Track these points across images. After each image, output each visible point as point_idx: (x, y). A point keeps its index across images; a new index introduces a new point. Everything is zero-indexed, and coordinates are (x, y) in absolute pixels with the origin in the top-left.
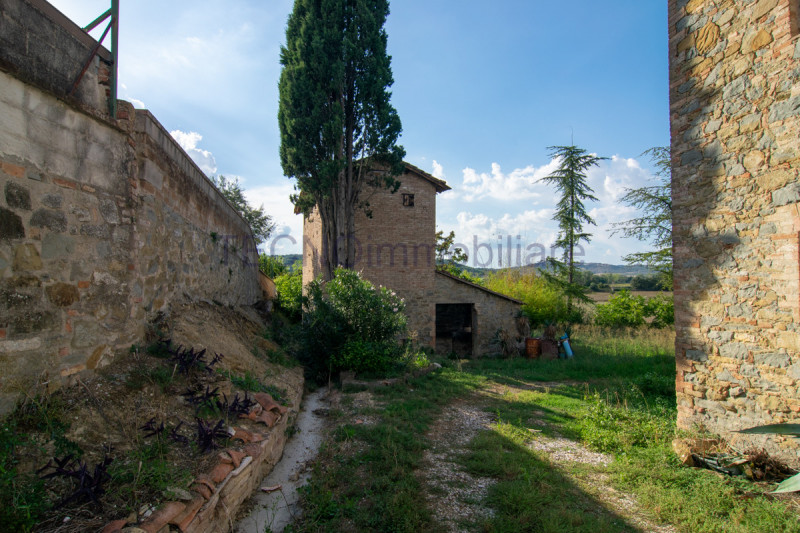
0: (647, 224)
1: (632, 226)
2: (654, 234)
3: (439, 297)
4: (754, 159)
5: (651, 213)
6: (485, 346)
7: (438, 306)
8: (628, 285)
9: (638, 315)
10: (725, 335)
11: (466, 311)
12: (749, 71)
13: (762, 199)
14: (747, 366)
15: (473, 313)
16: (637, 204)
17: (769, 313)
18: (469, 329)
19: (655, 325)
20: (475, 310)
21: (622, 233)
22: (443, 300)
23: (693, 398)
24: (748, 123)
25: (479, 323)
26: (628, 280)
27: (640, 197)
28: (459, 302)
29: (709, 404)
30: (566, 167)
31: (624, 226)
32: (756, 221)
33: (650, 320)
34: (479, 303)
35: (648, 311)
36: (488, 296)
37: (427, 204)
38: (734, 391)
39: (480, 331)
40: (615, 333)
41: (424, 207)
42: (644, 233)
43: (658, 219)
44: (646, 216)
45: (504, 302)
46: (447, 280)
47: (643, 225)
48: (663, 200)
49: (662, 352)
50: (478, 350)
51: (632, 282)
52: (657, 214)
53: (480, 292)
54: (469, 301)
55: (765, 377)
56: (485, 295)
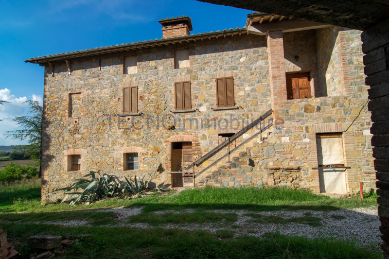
0: (25, 133)
1: (17, 133)
2: (28, 138)
4: (61, 139)
5: (27, 128)
8: (7, 157)
9: (19, 174)
10: (54, 177)
12: (61, 120)
13: (62, 148)
14: (58, 183)
16: (21, 124)
17: (62, 171)
19: (28, 177)
21: (12, 136)
23: (46, 193)
24: (60, 131)
26: (8, 154)
27: (22, 121)
29: (50, 194)
31: (13, 133)
32: (61, 152)
33: (25, 176)
35: (24, 172)
38: (55, 189)
40: (9, 184)
42: (24, 137)
43: (31, 131)
44: (25, 129)
47: (23, 133)
48: (33, 123)
49: (33, 187)
51: (10, 155)
52: (30, 129)
55: (61, 184)
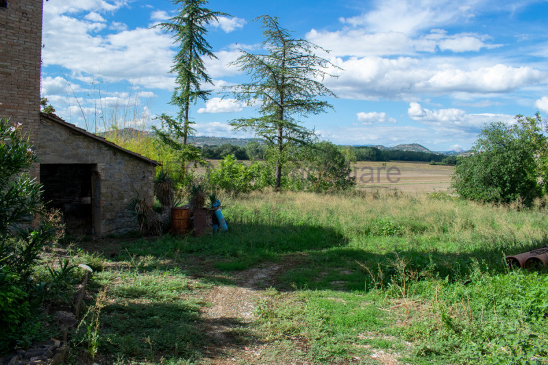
0: (254, 90)
1: (241, 90)
2: (259, 101)
3: (45, 153)
5: (258, 79)
6: (111, 221)
7: (43, 167)
11: (84, 175)
15: (93, 177)
18: (88, 200)
20: (97, 173)
22: (52, 159)
25: (103, 190)
28: (76, 162)
30: (186, 16)
34: (103, 163)
36: (115, 154)
37: (29, 8)
39: (104, 202)
41: (24, 13)
42: (251, 99)
44: (253, 81)
45: (135, 163)
46: (58, 129)
47: (250, 91)
50: (103, 228)
53: (104, 149)
54: (90, 160)
56: (111, 152)
